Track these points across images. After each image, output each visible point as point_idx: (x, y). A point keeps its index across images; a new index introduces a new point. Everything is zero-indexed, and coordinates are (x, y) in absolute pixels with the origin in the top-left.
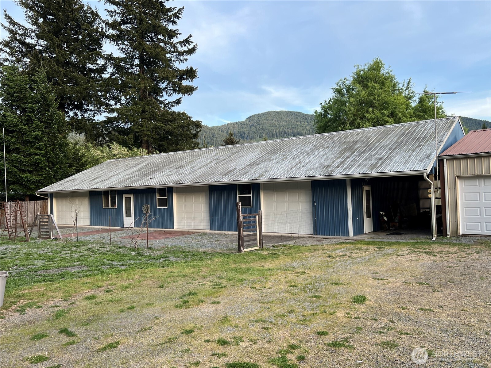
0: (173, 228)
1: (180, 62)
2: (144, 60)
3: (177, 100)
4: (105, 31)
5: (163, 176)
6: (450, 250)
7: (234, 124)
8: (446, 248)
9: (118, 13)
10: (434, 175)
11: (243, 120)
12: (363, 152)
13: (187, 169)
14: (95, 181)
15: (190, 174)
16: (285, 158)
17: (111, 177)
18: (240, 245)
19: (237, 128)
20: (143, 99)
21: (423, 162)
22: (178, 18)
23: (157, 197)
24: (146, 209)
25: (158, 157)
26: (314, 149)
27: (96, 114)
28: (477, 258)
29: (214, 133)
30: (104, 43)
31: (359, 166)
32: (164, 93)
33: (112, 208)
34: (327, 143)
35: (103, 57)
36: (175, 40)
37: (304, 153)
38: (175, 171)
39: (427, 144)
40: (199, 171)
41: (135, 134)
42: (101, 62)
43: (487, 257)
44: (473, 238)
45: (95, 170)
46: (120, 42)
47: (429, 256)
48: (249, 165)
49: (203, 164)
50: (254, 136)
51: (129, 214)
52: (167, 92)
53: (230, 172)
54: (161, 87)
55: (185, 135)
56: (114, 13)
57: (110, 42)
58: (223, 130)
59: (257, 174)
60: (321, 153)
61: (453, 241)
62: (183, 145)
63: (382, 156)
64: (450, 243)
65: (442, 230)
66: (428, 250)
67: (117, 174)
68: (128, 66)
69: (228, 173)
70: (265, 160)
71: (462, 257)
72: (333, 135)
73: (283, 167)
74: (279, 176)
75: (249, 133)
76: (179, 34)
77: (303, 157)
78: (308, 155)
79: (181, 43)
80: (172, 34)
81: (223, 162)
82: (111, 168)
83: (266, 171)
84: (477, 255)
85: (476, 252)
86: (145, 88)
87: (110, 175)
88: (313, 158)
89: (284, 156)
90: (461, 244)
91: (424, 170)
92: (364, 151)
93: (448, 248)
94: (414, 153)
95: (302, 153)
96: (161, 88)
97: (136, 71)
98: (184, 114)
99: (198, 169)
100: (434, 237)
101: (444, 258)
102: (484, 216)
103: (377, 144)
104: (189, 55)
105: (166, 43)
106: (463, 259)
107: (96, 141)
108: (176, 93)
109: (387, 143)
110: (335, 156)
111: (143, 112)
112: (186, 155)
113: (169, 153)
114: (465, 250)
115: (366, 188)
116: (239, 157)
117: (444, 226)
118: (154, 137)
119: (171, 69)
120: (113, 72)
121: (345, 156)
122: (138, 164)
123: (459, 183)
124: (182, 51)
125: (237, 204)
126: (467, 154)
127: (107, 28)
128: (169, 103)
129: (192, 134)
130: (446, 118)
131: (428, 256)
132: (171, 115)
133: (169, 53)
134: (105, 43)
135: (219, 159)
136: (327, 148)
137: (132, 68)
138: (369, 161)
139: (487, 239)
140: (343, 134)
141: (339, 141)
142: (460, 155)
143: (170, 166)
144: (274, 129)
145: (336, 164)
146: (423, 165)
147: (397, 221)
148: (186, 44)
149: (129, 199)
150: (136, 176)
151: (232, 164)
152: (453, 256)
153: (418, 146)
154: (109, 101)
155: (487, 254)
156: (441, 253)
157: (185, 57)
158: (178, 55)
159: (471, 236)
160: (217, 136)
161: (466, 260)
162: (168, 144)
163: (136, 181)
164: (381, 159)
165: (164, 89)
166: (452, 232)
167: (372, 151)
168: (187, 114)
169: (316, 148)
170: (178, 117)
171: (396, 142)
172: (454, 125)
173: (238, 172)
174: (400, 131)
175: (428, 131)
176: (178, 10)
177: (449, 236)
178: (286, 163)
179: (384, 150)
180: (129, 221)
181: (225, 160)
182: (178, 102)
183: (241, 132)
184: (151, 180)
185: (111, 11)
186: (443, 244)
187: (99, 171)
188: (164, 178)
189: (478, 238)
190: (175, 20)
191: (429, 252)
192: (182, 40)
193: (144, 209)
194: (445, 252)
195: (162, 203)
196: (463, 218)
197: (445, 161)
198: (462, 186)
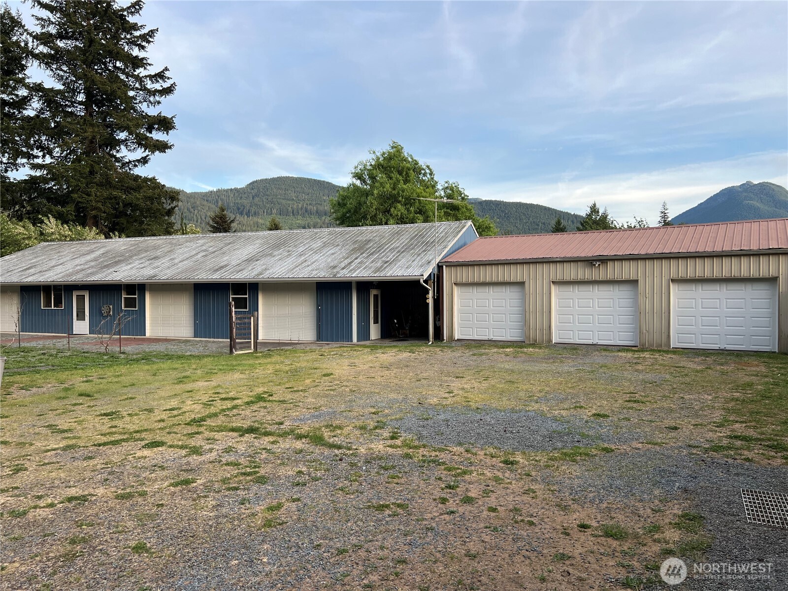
0: (145, 336)
1: (150, 104)
2: (94, 96)
3: (142, 158)
4: (32, 48)
5: (131, 268)
7: (227, 191)
9: (53, 23)
10: (432, 281)
11: (242, 187)
12: (372, 254)
13: (164, 262)
14: (28, 271)
15: (169, 268)
16: (289, 255)
17: (53, 267)
18: (232, 347)
19: (232, 198)
20: (90, 153)
21: (423, 267)
22: (149, 42)
23: (123, 296)
24: (108, 311)
25: (120, 243)
26: (324, 246)
27: (9, 168)
29: (195, 203)
30: (29, 65)
31: (364, 269)
32: (122, 147)
33: (55, 308)
34: (339, 240)
35: (27, 86)
36: (141, 72)
37: (311, 250)
38: (148, 262)
39: (433, 248)
40: (180, 265)
41: (77, 205)
42: (23, 92)
45: (24, 256)
46: (54, 66)
48: (246, 260)
49: (187, 255)
50: (258, 212)
51: (81, 317)
52: (126, 146)
53: (222, 267)
54: (119, 137)
55: (154, 211)
56: (47, 21)
57: (40, 65)
58: (210, 199)
59: (255, 272)
60: (330, 252)
62: (150, 224)
63: (388, 259)
64: (446, 346)
65: (439, 335)
67: (61, 264)
68: (67, 103)
69: (219, 268)
70: (267, 255)
72: (347, 231)
73: (286, 265)
74: (280, 275)
75: (250, 206)
76: (149, 65)
77: (310, 255)
78: (316, 252)
79: (151, 77)
80: (139, 62)
81: (213, 255)
82: (51, 254)
83: (266, 269)
86: (94, 137)
87: (52, 265)
88: (321, 256)
89: (289, 252)
91: (421, 275)
92: (374, 252)
94: (419, 258)
95: (310, 250)
96: (119, 140)
97: (80, 111)
98: (153, 180)
99: (180, 262)
100: (430, 341)
102: (476, 322)
103: (387, 246)
104: (164, 96)
105: (128, 76)
107: (10, 210)
108: (141, 148)
109: (398, 245)
110: (343, 256)
111: (92, 173)
112: (160, 242)
113: (137, 239)
115: (374, 292)
116: (234, 250)
117: (442, 331)
118: (107, 211)
119: (135, 112)
120: (42, 109)
121: (354, 256)
122: (92, 251)
123: (455, 289)
124: (153, 89)
125: (230, 304)
126: (463, 261)
127: (35, 44)
128: (130, 162)
129: (165, 209)
132: (134, 180)
133: (132, 89)
134: (32, 65)
135: (207, 251)
136: (338, 245)
137: (74, 106)
138: (375, 264)
140: (357, 231)
141: (351, 239)
142: (457, 262)
143: (140, 257)
144: (289, 204)
145: (343, 265)
146: (421, 270)
147: (407, 328)
148: (159, 79)
149: (81, 297)
150: (92, 267)
151: (225, 258)
153: (424, 251)
154: (32, 150)
157: (157, 98)
158: (147, 94)
159: (464, 341)
160: (199, 208)
162: (128, 222)
163: (92, 274)
164: (386, 262)
165: (123, 141)
166: (448, 337)
167: (381, 253)
168: (158, 181)
169: (326, 245)
170: (144, 184)
171: (406, 245)
172: (464, 230)
173: (232, 268)
174: (413, 233)
175: (440, 234)
176: (149, 32)
177: (445, 341)
178: (290, 260)
179: (392, 253)
180: (81, 327)
181: (215, 252)
182: (144, 161)
183: (238, 203)
184: (115, 274)
185: (42, 19)
187: (31, 257)
188: (134, 272)
190: (144, 44)
192: (153, 74)
193: (104, 310)
195: (130, 303)
196: (458, 323)
197: (444, 267)
198: (458, 292)
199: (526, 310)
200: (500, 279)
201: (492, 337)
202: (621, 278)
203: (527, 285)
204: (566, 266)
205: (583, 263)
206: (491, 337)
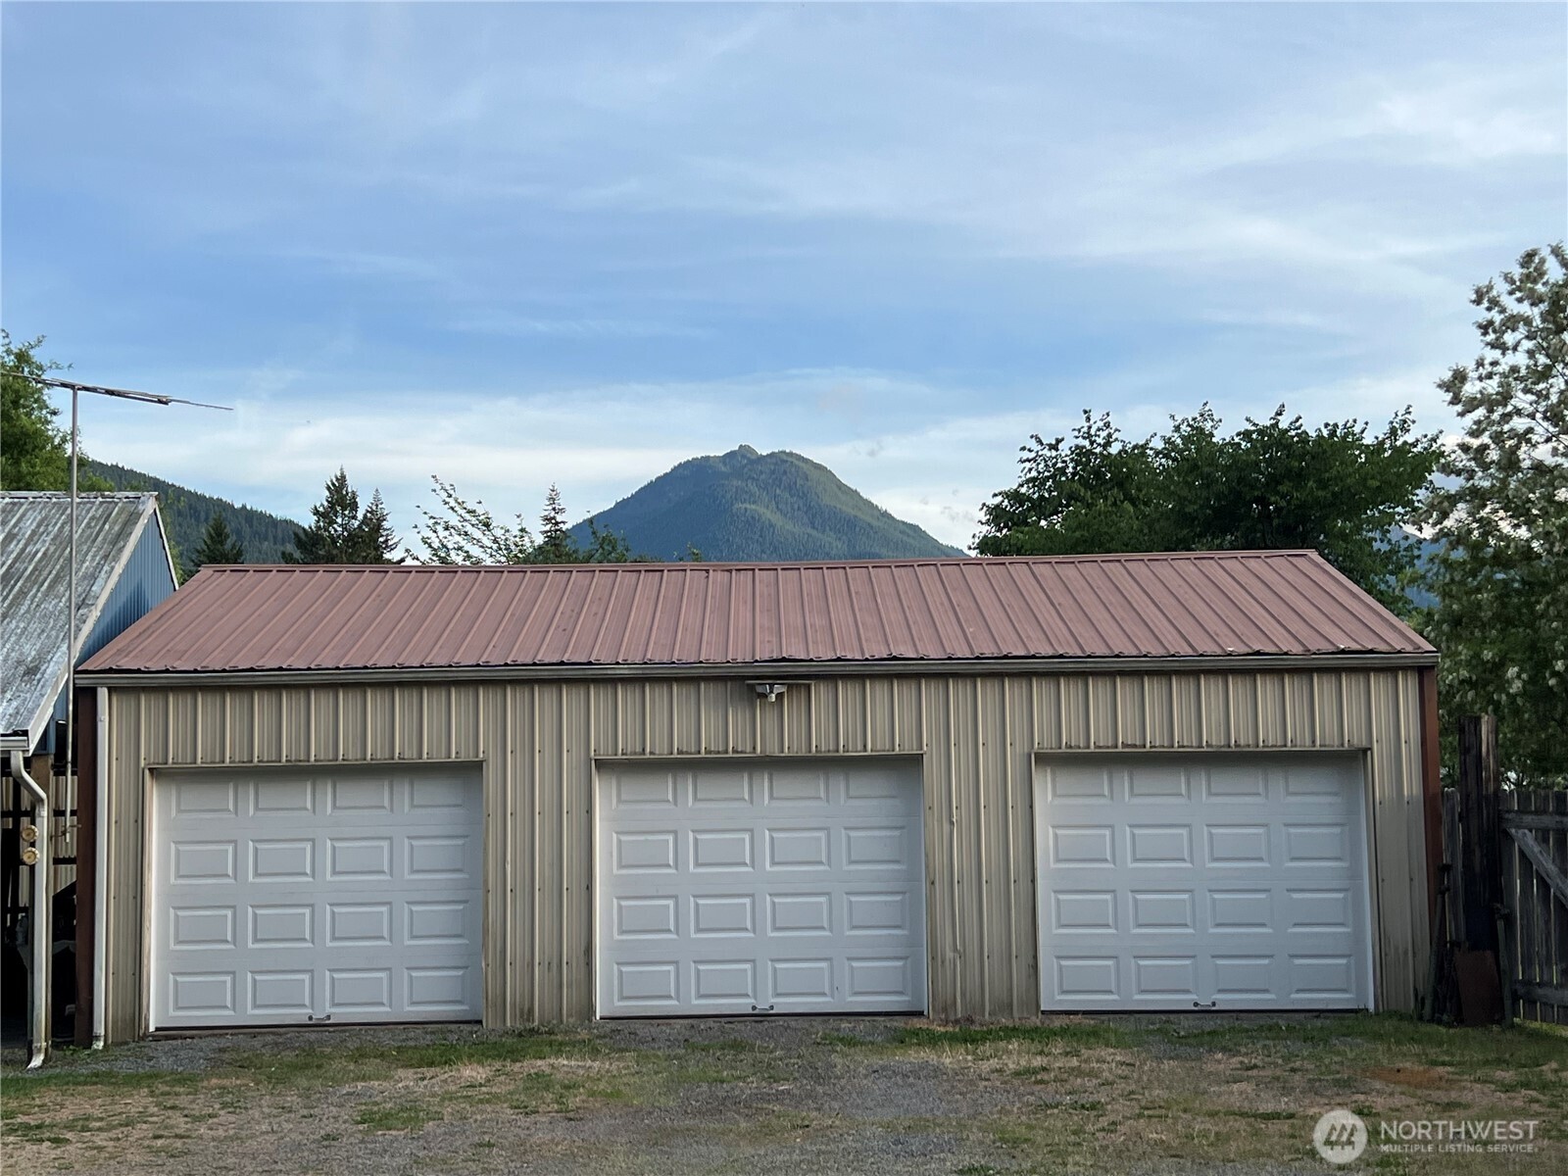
6: (118, 1108)
8: (99, 1101)
10: (51, 760)
21: (8, 695)
28: (231, 1132)
39: (24, 608)
43: (270, 1124)
44: (203, 1043)
47: (35, 1147)
61: (124, 1067)
64: (110, 1074)
65: (72, 1016)
66: (21, 1119)
71: (177, 1136)
84: (232, 1118)
85: (224, 1105)
90: (156, 1076)
91: (15, 733)
93: (109, 1100)
100: (39, 1050)
101: (100, 1149)
102: (250, 945)
106: (179, 1143)
114: (183, 1101)
117: (83, 995)
123: (156, 794)
126: (196, 671)
130: (103, 497)
131: (28, 1146)
139: (257, 1043)
142: (167, 671)
146: (5, 709)
152: (136, 1134)
155: (266, 1110)
156: (82, 1124)
159: (192, 1038)
161: (192, 1148)
166: (114, 1022)
172: (138, 531)
175: (26, 545)
177: (101, 1044)
186: (85, 1083)
189: (223, 1043)
191: (28, 1127)
194: (101, 1119)
196: (165, 954)
197: (103, 694)
198: (164, 810)
199: (486, 882)
200: (374, 750)
201: (329, 1010)
202: (860, 747)
203: (491, 773)
204: (653, 701)
205: (720, 687)
206: (326, 1009)
